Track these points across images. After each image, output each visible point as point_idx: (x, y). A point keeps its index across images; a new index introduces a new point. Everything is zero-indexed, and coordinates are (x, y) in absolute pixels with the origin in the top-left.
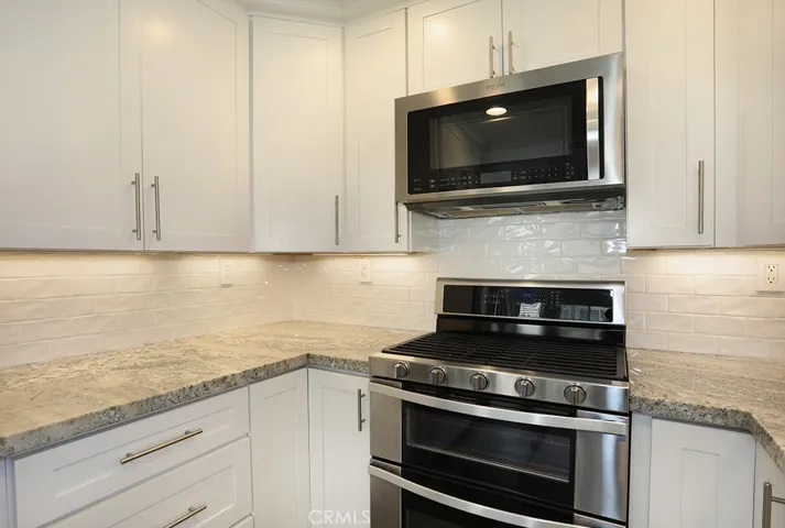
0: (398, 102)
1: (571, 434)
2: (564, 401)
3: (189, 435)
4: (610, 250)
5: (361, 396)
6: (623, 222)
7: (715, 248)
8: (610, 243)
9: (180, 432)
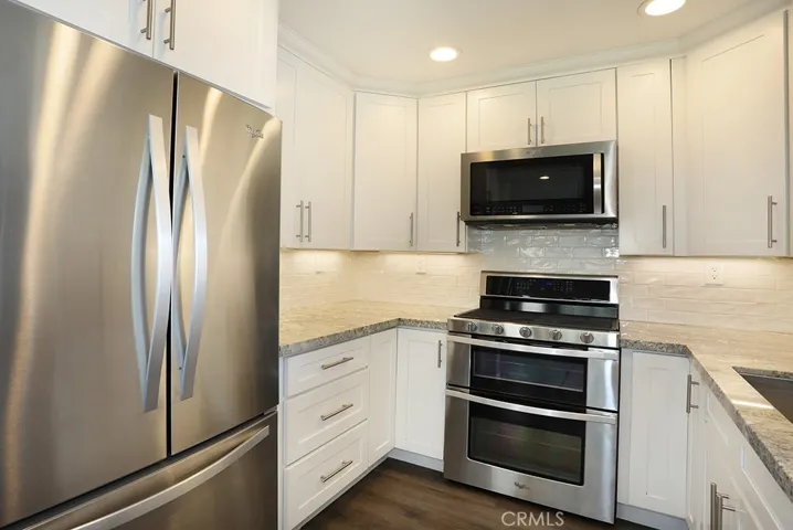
0: (464, 156)
1: (584, 361)
2: (581, 343)
3: (345, 360)
4: (608, 255)
5: (440, 345)
6: (617, 237)
7: (674, 257)
8: (608, 250)
9: (340, 358)
